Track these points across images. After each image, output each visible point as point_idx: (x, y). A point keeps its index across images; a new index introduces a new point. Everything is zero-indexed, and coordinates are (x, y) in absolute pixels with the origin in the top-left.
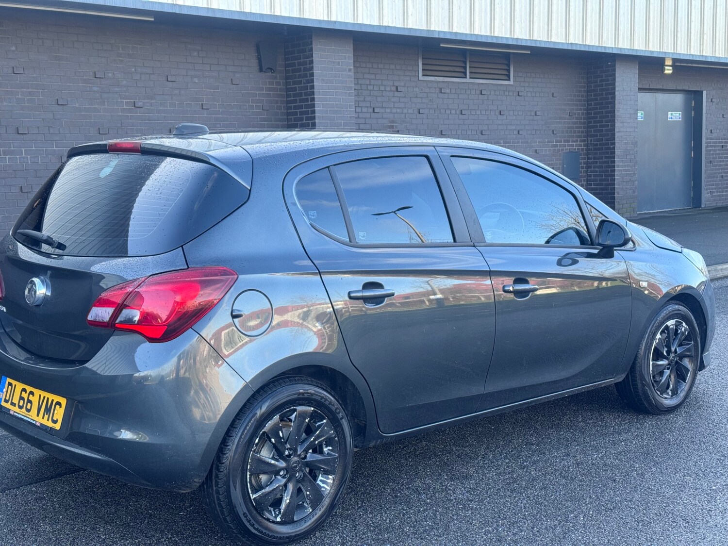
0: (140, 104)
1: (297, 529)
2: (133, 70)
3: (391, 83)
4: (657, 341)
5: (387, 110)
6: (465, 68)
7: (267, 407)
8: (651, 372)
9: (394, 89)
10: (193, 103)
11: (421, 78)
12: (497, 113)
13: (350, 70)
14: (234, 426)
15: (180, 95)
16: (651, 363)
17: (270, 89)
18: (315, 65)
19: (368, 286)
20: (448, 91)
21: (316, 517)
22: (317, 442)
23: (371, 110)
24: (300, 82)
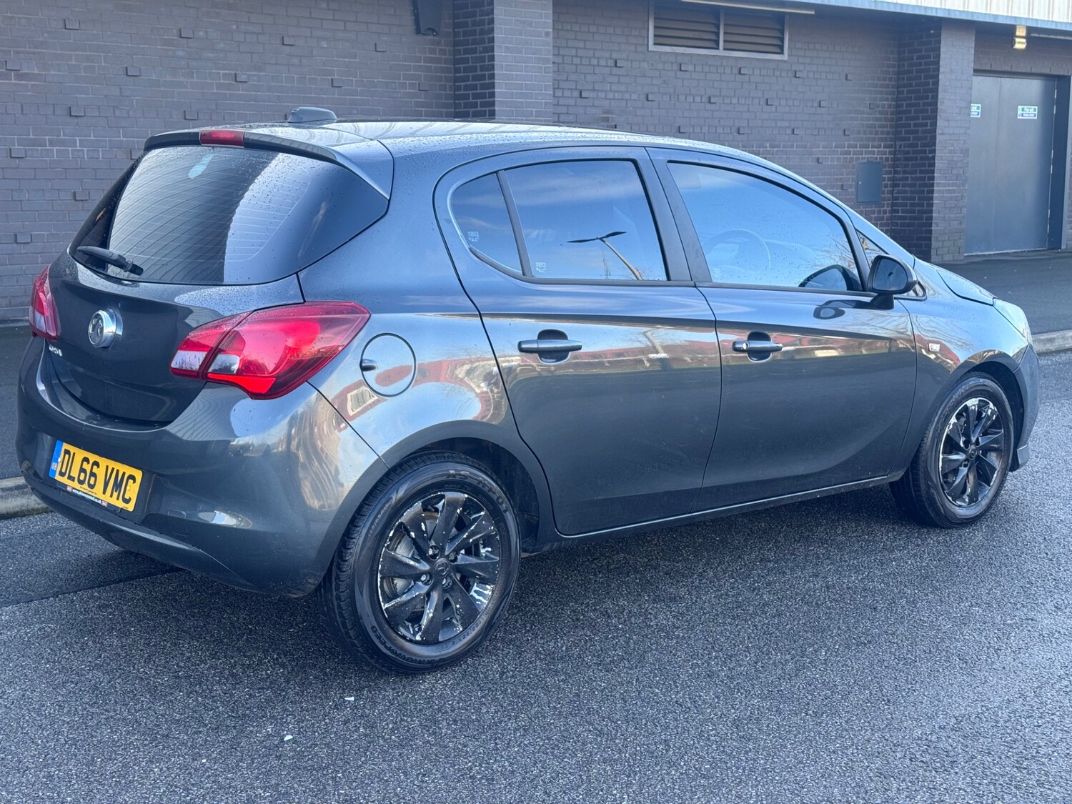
0: (243, 77)
1: (443, 652)
2: (234, 27)
3: (607, 55)
4: (951, 427)
5: (600, 94)
6: (717, 34)
7: (405, 491)
8: (940, 469)
9: (611, 63)
10: (319, 78)
11: (652, 47)
12: (763, 102)
13: (547, 34)
14: (362, 513)
15: (300, 65)
16: (941, 457)
17: (431, 60)
18: (497, 26)
19: (545, 335)
20: (690, 68)
21: (468, 638)
22: (471, 540)
23: (576, 94)
24: (474, 51)
